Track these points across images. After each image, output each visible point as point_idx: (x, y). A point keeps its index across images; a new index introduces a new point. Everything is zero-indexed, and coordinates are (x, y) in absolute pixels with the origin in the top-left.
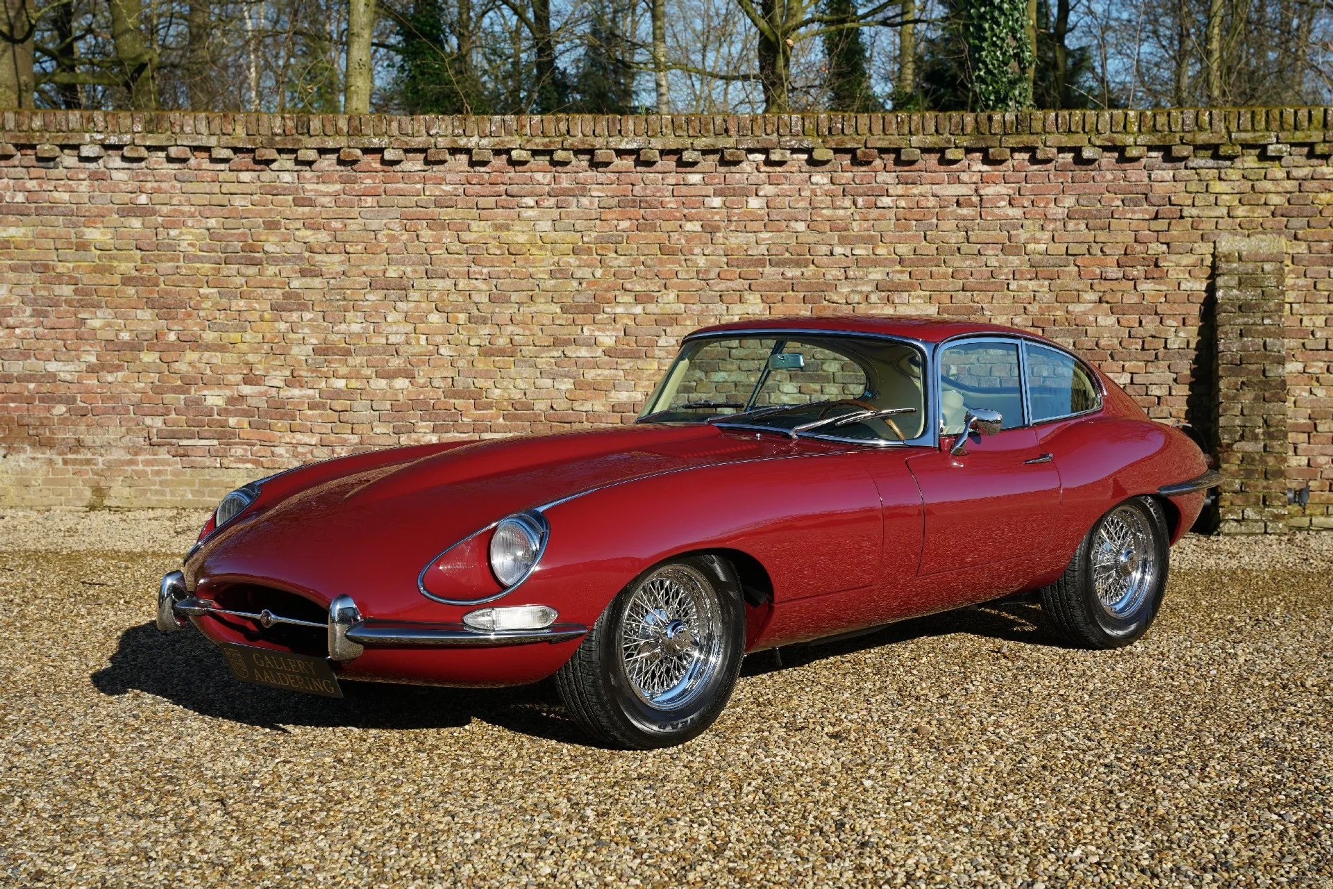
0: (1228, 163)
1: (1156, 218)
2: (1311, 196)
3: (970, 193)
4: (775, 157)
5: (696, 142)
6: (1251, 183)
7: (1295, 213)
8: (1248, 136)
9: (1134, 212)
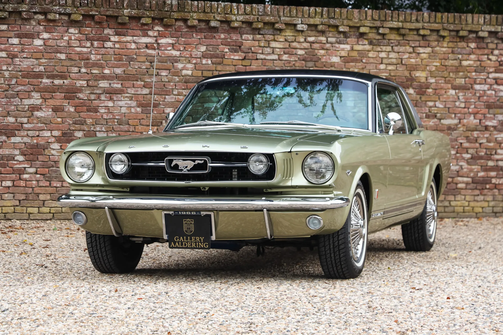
0: (278, 32)
1: (244, 59)
2: (316, 51)
3: (154, 41)
4: (51, 16)
5: (7, 6)
6: (288, 43)
7: (309, 60)
8: (287, 19)
9: (235, 56)
